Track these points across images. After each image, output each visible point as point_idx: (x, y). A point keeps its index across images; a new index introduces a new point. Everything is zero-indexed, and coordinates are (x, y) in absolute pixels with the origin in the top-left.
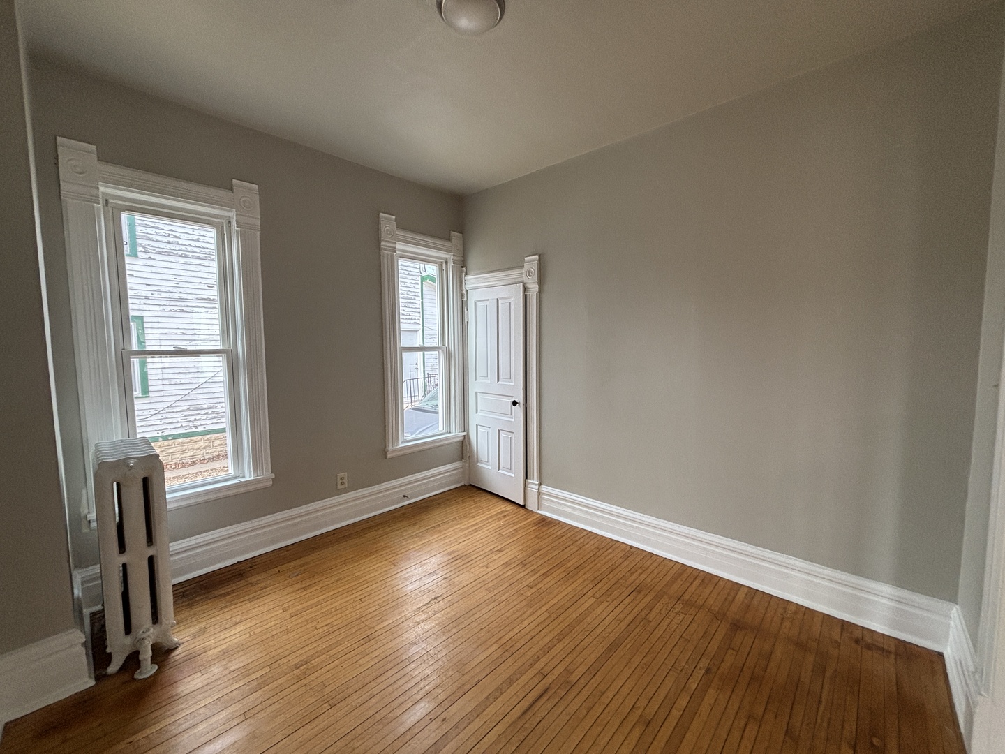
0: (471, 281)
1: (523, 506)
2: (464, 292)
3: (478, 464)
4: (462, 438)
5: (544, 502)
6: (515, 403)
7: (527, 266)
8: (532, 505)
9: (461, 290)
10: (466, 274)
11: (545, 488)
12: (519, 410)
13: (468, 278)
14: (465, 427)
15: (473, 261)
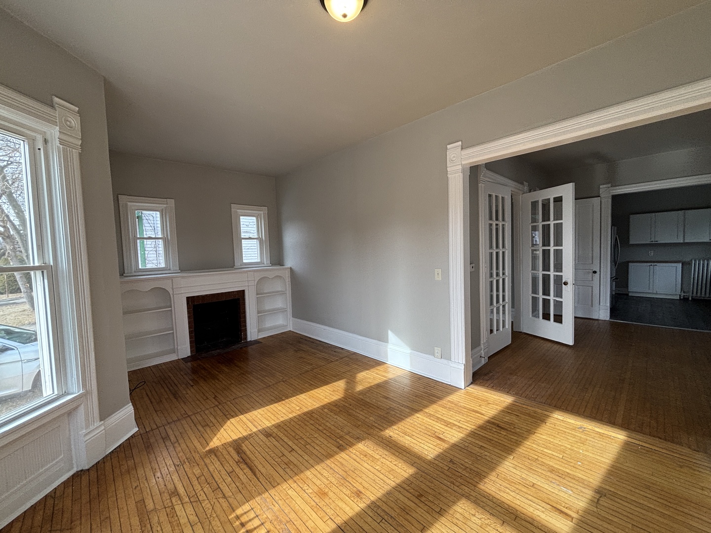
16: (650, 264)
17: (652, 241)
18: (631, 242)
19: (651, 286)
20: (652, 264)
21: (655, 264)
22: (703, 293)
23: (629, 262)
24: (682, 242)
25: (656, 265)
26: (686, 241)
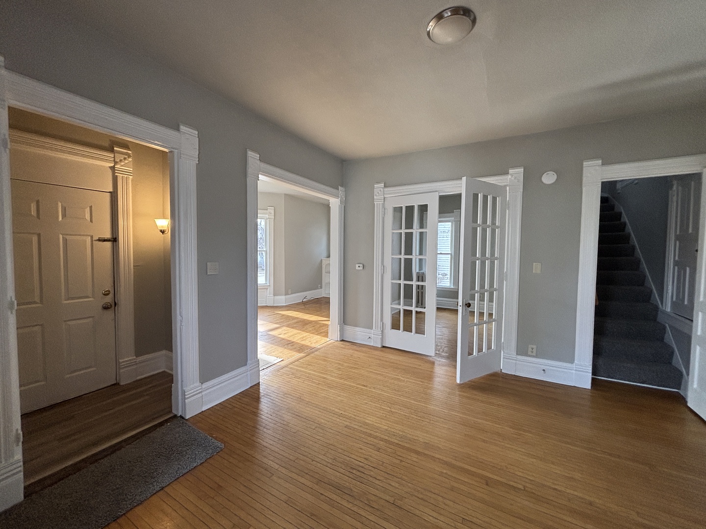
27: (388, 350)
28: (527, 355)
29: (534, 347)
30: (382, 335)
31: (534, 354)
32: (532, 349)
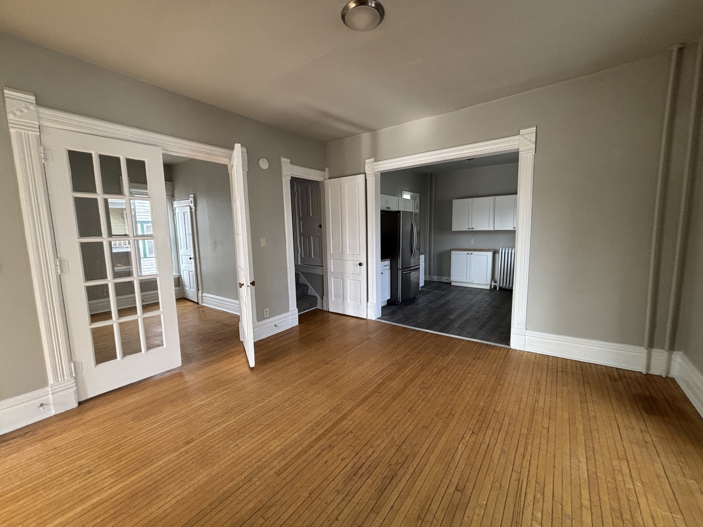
0: (176, 204)
1: (198, 303)
2: (174, 209)
3: (186, 288)
4: (178, 277)
5: (204, 300)
6: (190, 258)
7: (190, 199)
8: (200, 302)
9: (173, 208)
10: (174, 201)
11: (204, 294)
12: (193, 260)
13: (174, 202)
14: (179, 272)
15: (176, 195)
16: (467, 252)
17: (469, 229)
18: (453, 230)
19: (468, 277)
20: (469, 252)
21: (471, 252)
22: (508, 284)
23: (451, 250)
24: (492, 229)
25: (472, 254)
26: (495, 229)
27: (98, 401)
28: (264, 319)
29: (268, 309)
30: (77, 385)
31: (268, 316)
32: (267, 311)
